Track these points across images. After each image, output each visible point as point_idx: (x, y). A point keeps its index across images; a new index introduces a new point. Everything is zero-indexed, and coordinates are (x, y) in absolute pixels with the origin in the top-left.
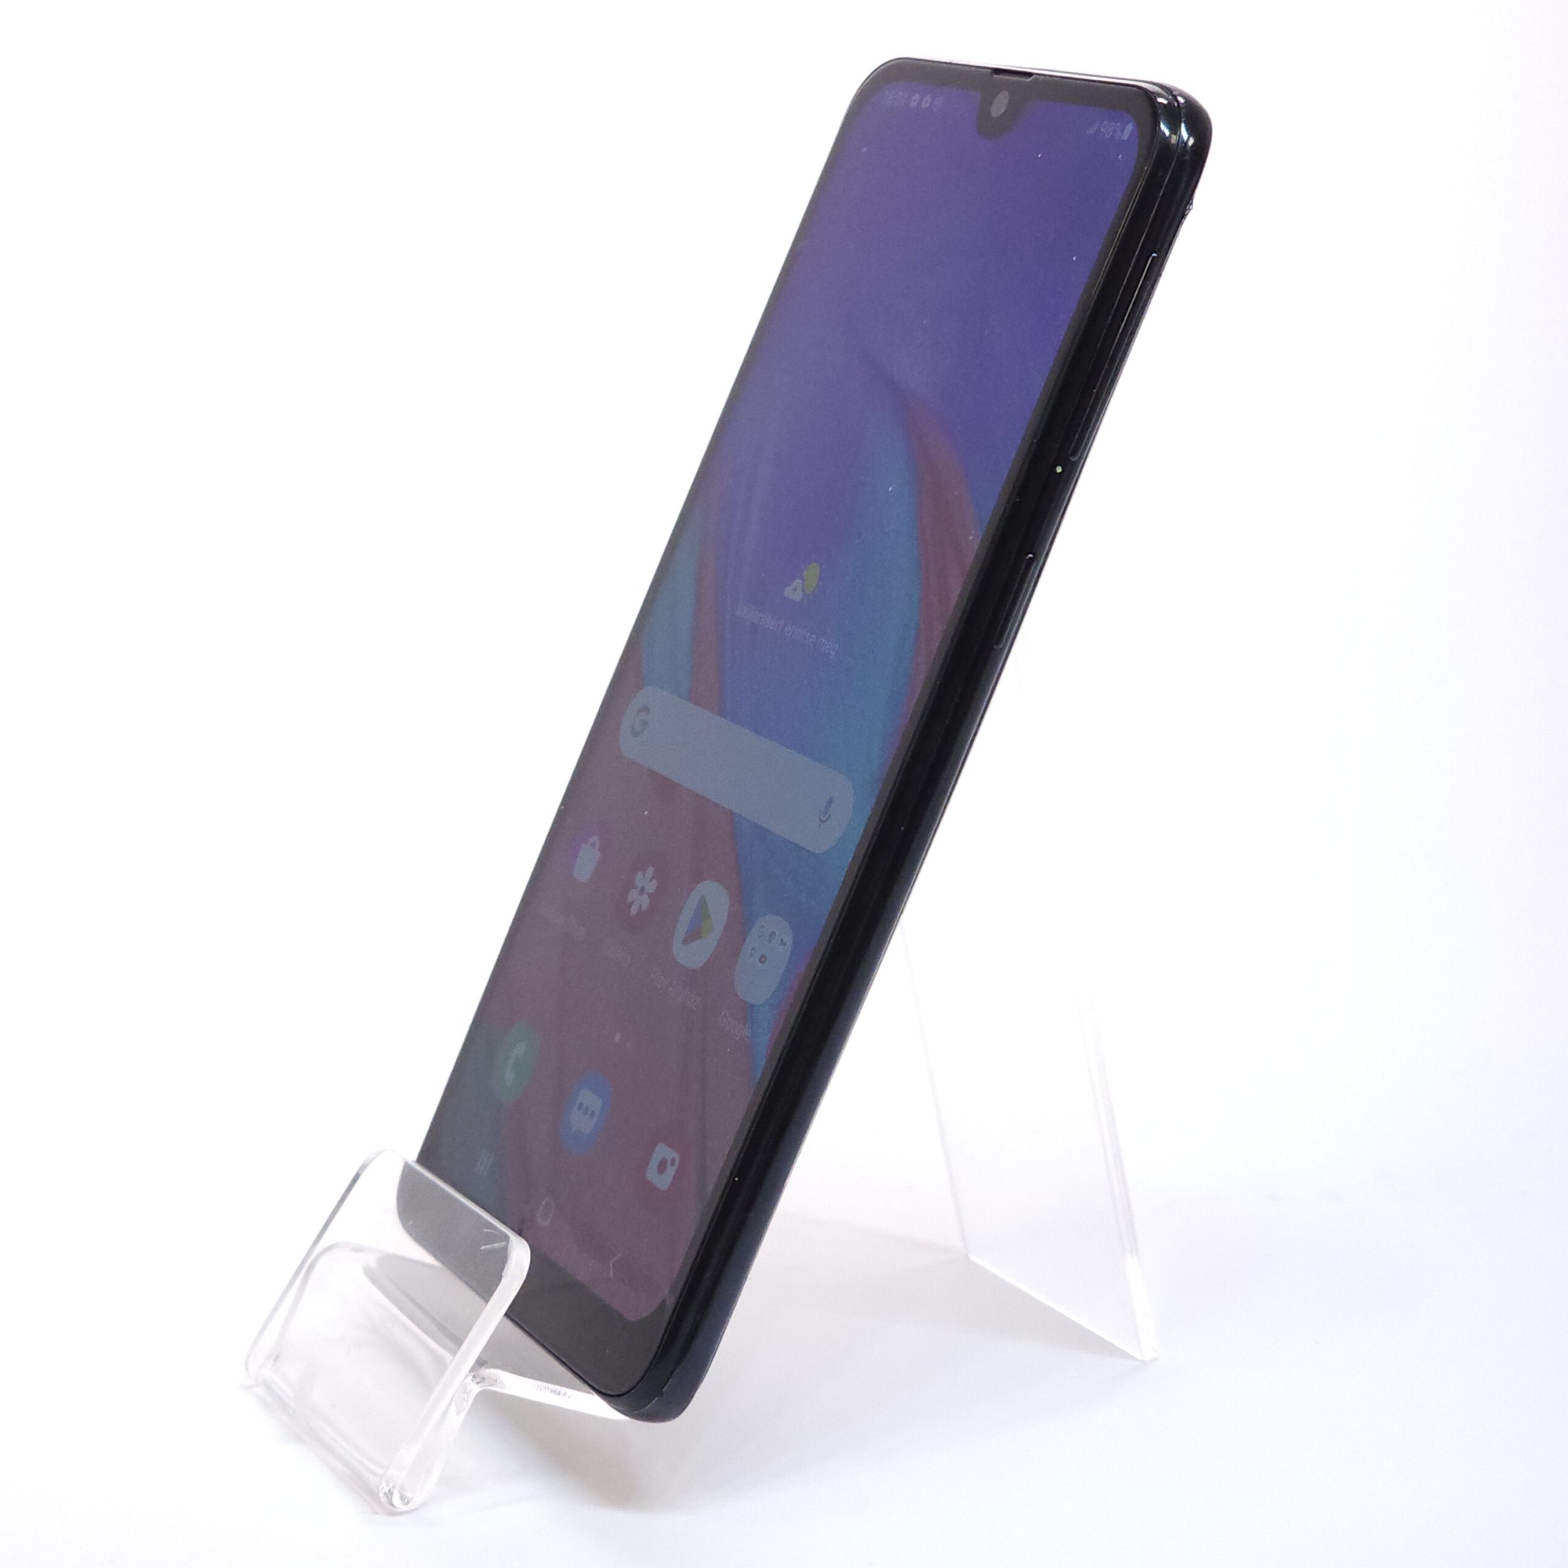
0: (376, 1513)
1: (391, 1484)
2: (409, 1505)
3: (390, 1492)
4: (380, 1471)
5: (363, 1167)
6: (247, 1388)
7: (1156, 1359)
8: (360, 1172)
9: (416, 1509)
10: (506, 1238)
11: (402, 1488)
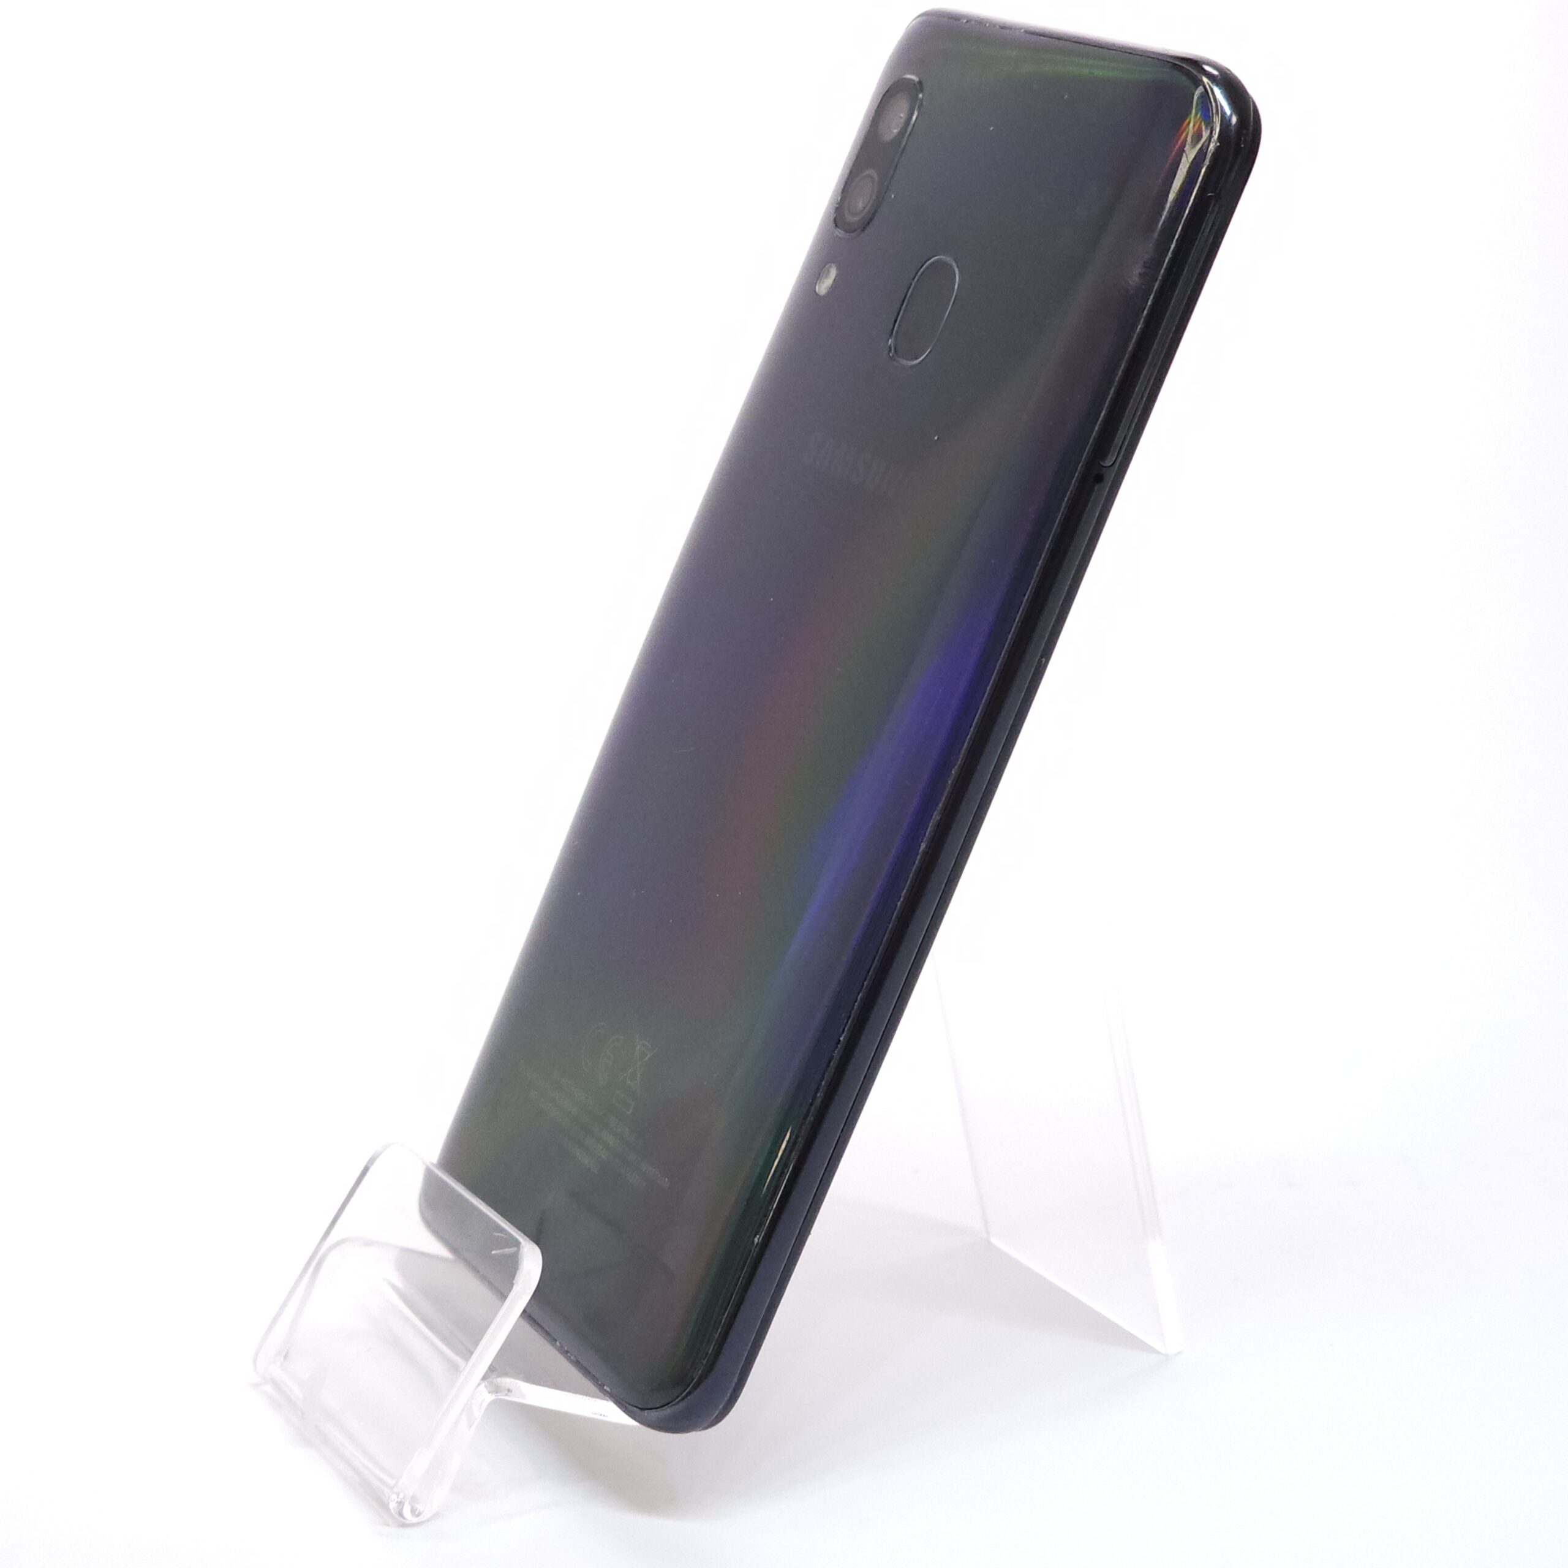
0: (388, 1525)
1: (401, 1496)
2: (420, 1517)
3: (401, 1504)
4: (391, 1482)
5: (372, 1160)
6: (255, 1386)
7: (1180, 1353)
8: (369, 1165)
9: (428, 1521)
10: (517, 1244)
11: (414, 1499)
